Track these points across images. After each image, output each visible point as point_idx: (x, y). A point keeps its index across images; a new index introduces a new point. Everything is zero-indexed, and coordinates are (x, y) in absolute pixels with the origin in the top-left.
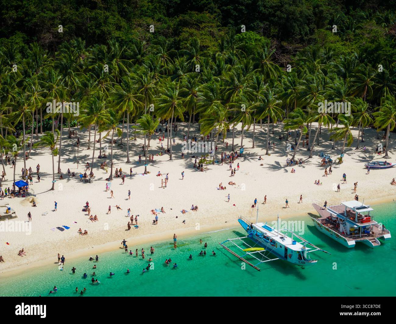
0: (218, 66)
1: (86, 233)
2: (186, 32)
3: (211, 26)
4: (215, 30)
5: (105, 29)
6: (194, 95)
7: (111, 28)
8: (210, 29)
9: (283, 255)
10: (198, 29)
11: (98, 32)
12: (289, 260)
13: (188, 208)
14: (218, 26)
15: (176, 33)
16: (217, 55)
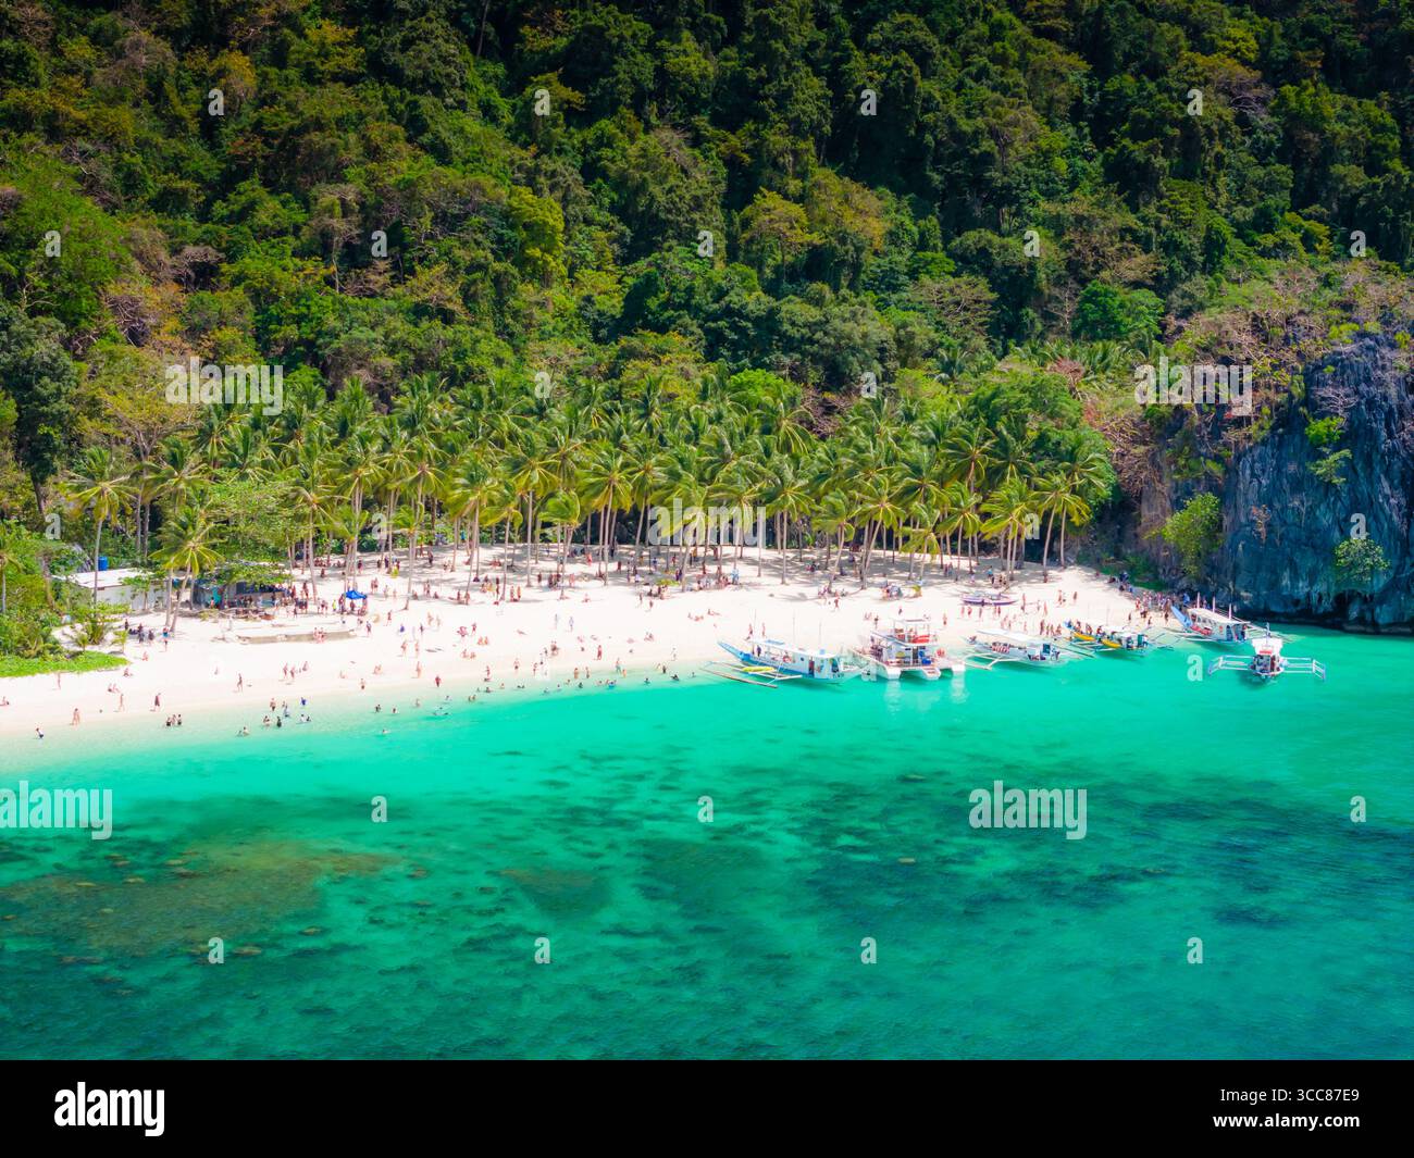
0: (695, 427)
1: (473, 656)
2: (631, 370)
3: (684, 360)
4: (692, 368)
5: (473, 361)
6: (647, 471)
7: (487, 363)
8: (682, 365)
9: (807, 671)
10: (658, 362)
11: (460, 368)
12: (816, 674)
13: (640, 637)
14: (697, 361)
15: (614, 373)
16: (691, 409)
